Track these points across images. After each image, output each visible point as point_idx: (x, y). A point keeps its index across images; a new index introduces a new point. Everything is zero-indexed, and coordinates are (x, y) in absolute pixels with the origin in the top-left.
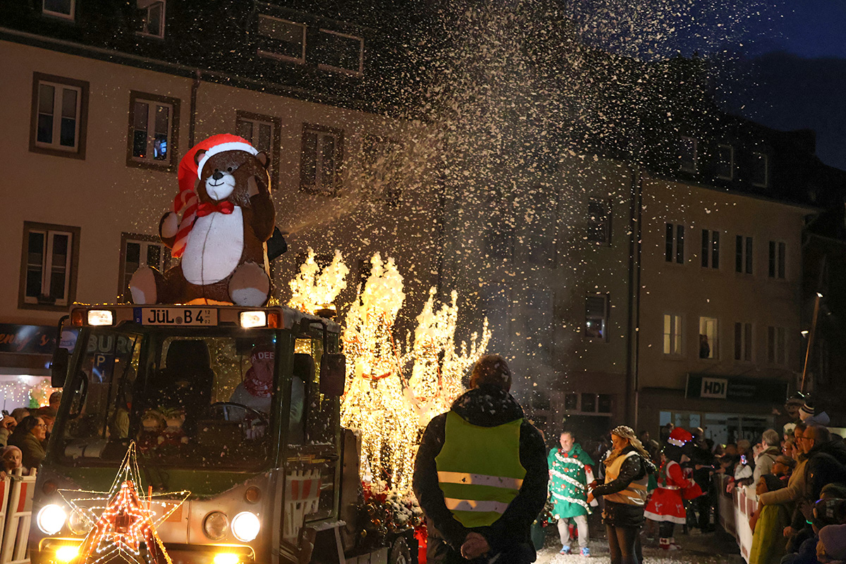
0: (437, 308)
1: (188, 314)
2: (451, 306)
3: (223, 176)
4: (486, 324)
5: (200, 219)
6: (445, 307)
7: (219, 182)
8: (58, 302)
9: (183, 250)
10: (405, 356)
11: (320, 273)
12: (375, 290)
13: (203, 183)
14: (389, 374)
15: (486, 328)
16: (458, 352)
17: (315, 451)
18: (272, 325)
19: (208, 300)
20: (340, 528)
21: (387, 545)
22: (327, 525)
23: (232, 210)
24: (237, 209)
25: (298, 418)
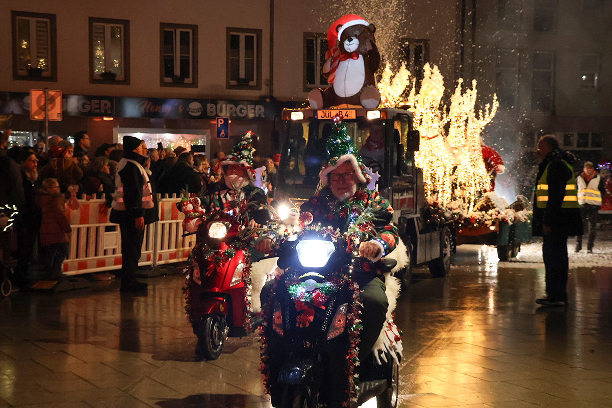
0: (463, 92)
1: (341, 113)
2: (472, 89)
3: (352, 40)
4: (495, 97)
5: (341, 63)
6: (468, 91)
7: (351, 43)
8: (187, 81)
9: (334, 79)
10: (443, 120)
11: (394, 76)
12: (428, 87)
13: (342, 44)
14: (437, 136)
15: (495, 100)
16: (477, 117)
17: (404, 179)
18: (383, 117)
19: (349, 105)
20: (417, 218)
21: (439, 230)
22: (411, 216)
23: (358, 57)
24: (360, 56)
25: (395, 163)
